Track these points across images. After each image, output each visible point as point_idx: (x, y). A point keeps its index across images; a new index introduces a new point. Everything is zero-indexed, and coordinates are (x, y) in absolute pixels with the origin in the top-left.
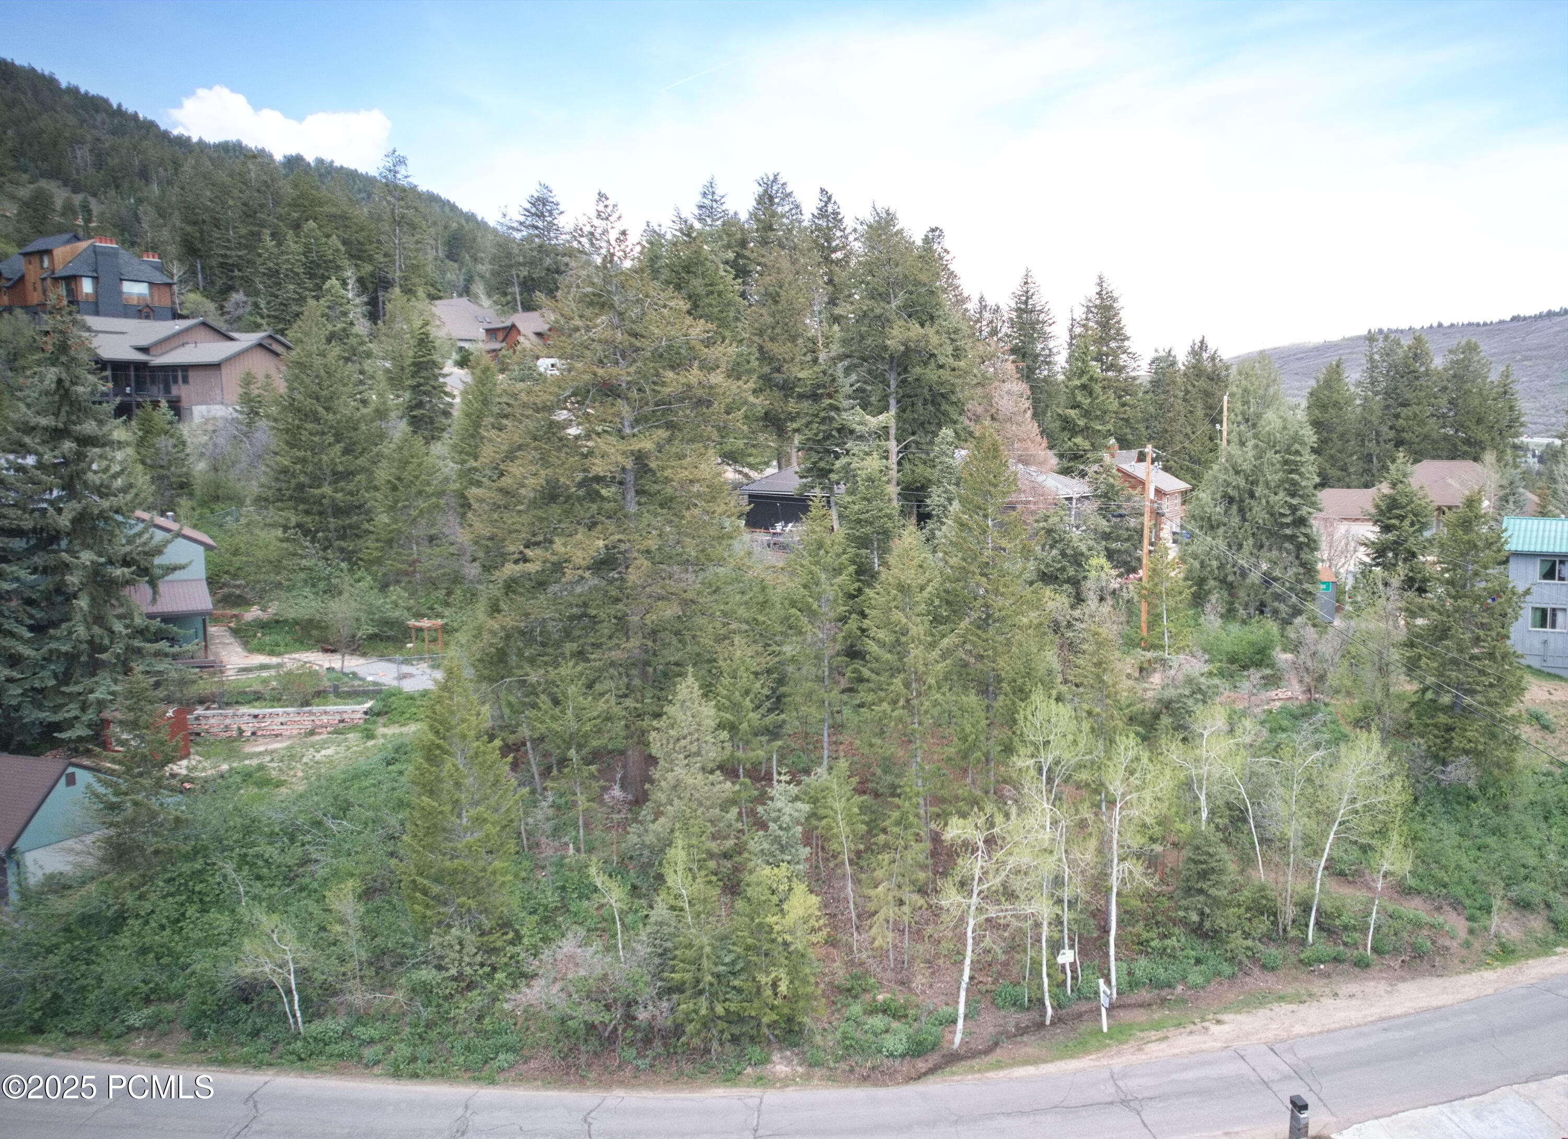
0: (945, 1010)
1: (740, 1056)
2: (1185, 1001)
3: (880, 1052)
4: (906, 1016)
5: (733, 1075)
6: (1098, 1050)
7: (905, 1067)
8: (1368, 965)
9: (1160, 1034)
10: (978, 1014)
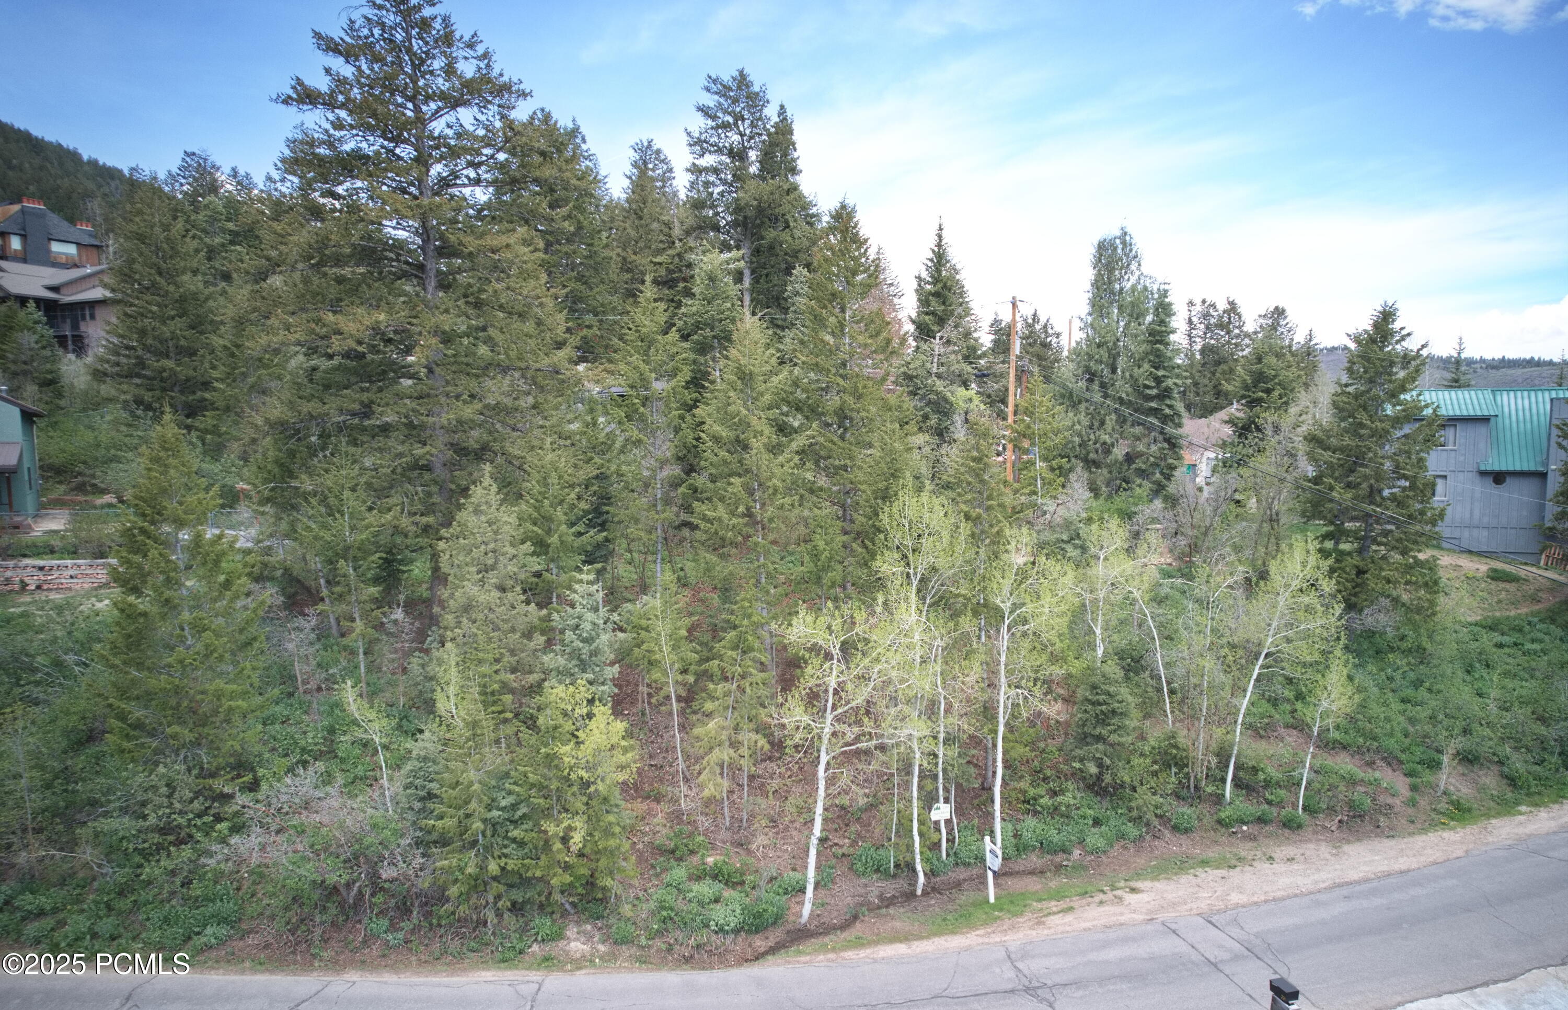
0: (791, 876)
1: (523, 930)
2: (1085, 868)
3: (707, 926)
4: (742, 883)
5: (511, 954)
6: (985, 924)
7: (739, 945)
8: (1300, 826)
9: (1063, 904)
10: (833, 881)
